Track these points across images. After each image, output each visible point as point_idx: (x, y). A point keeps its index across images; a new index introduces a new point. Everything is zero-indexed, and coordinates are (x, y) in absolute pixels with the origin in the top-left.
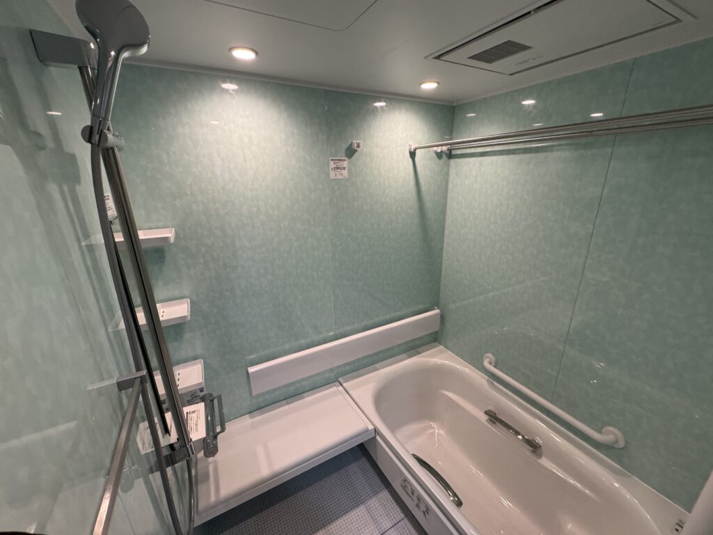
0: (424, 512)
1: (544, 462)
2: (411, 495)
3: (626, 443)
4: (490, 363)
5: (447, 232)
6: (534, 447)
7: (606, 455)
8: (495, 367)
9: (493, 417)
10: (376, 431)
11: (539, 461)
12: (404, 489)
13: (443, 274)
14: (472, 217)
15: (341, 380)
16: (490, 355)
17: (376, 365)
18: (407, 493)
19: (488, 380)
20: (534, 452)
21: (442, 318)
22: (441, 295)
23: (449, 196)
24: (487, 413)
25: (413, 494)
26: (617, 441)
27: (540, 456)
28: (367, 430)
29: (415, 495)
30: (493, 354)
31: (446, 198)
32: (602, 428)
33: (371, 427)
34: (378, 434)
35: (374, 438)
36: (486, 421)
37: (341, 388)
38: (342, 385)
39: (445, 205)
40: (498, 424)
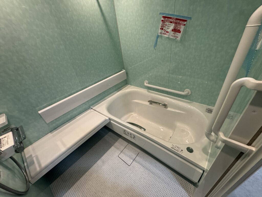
0: (133, 138)
1: (169, 109)
2: (128, 135)
3: (191, 92)
4: (147, 84)
5: (120, 33)
6: (165, 106)
7: (186, 99)
8: (149, 84)
9: (151, 102)
10: (110, 119)
11: (167, 109)
12: (125, 134)
13: (123, 54)
14: (128, 22)
15: (91, 107)
16: (146, 81)
17: (105, 98)
18: (127, 135)
19: (147, 91)
20: (165, 107)
21: (127, 73)
22: (124, 64)
23: (117, 14)
24: (149, 101)
25: (128, 134)
26: (188, 93)
27: (167, 108)
28: (106, 120)
29: (129, 134)
30: (147, 80)
31: (115, 15)
32: (184, 91)
33: (107, 118)
34: (111, 120)
35: (110, 122)
36: (149, 104)
37: (92, 110)
38: (92, 109)
39: (116, 19)
40: (153, 103)
